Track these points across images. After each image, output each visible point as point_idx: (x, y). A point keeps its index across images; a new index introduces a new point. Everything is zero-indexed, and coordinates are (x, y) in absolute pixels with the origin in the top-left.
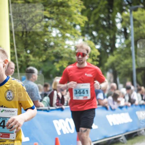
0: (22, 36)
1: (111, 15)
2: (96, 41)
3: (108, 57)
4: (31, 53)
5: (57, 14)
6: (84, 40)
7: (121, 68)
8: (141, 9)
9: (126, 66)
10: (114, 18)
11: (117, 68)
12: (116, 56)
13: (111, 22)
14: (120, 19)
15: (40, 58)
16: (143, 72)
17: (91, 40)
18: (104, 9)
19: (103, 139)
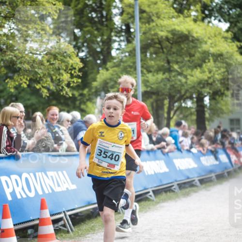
1: (104, 2)
2: (80, 44)
3: (98, 72)
13: (104, 13)
14: (118, 8)
16: (154, 97)
19: (86, 206)
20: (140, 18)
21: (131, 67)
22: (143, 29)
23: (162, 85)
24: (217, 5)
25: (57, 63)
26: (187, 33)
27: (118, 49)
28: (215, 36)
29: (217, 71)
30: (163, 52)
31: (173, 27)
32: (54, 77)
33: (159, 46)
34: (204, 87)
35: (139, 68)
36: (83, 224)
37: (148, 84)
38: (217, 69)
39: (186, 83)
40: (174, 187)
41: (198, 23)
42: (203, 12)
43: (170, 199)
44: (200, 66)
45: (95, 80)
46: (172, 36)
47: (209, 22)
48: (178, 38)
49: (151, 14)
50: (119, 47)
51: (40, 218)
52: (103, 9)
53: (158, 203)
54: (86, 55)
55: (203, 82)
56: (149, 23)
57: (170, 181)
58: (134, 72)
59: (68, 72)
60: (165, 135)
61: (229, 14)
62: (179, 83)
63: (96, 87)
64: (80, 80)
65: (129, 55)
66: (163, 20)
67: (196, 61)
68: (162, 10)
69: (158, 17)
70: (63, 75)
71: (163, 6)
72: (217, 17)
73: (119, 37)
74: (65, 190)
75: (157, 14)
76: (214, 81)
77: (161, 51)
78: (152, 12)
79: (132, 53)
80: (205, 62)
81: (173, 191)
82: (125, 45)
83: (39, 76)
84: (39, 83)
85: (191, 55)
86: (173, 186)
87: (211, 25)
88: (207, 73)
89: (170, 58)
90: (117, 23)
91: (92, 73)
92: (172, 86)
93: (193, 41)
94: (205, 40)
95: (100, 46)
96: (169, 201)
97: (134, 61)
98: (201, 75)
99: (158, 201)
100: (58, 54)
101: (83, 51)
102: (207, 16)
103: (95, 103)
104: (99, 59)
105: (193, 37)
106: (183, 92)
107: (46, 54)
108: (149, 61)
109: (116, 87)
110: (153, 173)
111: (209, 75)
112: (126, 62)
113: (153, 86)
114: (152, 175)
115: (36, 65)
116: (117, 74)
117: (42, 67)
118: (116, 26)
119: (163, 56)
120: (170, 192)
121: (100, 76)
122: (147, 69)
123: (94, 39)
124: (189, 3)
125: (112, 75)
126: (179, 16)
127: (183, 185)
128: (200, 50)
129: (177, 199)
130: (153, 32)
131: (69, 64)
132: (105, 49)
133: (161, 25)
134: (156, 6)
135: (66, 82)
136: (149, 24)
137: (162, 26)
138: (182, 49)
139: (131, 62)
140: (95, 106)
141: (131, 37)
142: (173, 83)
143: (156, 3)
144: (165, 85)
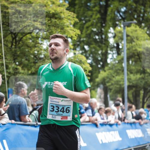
0: (11, 46)
1: (103, 29)
2: (88, 55)
3: (99, 72)
4: (19, 65)
5: (49, 26)
6: (75, 54)
7: (112, 84)
8: (135, 25)
9: (117, 82)
10: (107, 32)
11: (108, 84)
12: (107, 72)
13: (103, 36)
14: (112, 33)
15: (29, 70)
16: (134, 89)
17: (82, 54)
18: (97, 23)
20: (127, 40)
21: (120, 70)
22: (128, 47)
23: (139, 81)
27: (111, 59)
33: (138, 57)
35: (126, 71)
37: (131, 81)
49: (133, 38)
50: (112, 57)
52: (103, 34)
54: (91, 62)
57: (145, 143)
58: (122, 73)
60: (141, 113)
63: (98, 82)
64: (89, 78)
65: (119, 62)
66: (140, 41)
68: (140, 35)
69: (138, 39)
71: (141, 32)
73: (112, 51)
75: (137, 37)
77: (139, 60)
79: (121, 61)
82: (116, 56)
86: (146, 146)
91: (95, 73)
92: (146, 82)
95: (100, 57)
101: (90, 59)
103: (96, 91)
104: (100, 64)
109: (110, 82)
110: (134, 137)
112: (117, 66)
113: (134, 82)
114: (133, 139)
116: (111, 74)
118: (110, 44)
121: (101, 75)
122: (130, 71)
123: (97, 52)
125: (108, 75)
130: (134, 49)
132: (103, 59)
134: (136, 33)
136: (131, 43)
137: (140, 45)
139: (120, 67)
140: (96, 93)
141: (120, 51)
142: (146, 80)
143: (136, 31)
144: (141, 82)
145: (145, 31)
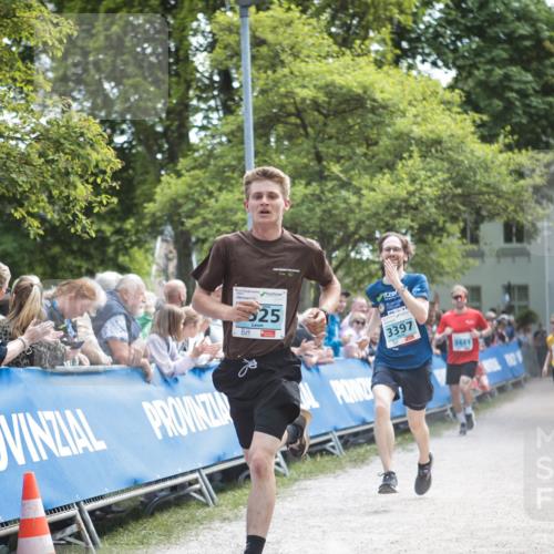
7: (205, 222)
8: (286, 4)
9: (224, 214)
11: (189, 223)
14: (203, 33)
19: (128, 490)
20: (254, 58)
22: (261, 82)
23: (303, 209)
24: (427, 28)
25: (62, 160)
26: (360, 91)
27: (203, 128)
28: (424, 99)
29: (429, 177)
30: (307, 135)
31: (329, 78)
32: (55, 193)
33: (298, 121)
34: (399, 215)
36: (121, 530)
38: (429, 174)
39: (359, 204)
40: (331, 444)
41: (385, 68)
42: (397, 45)
43: (323, 471)
44: (391, 167)
45: (150, 199)
46: (326, 99)
47: (410, 67)
48: (341, 103)
49: (278, 47)
50: (205, 122)
51: (21, 518)
53: (296, 480)
54: (129, 142)
55: (398, 203)
56: (273, 67)
57: (323, 431)
59: (87, 181)
61: (456, 50)
62: (343, 206)
63: (154, 215)
64: (115, 200)
65: (229, 141)
66: (307, 62)
67: (382, 156)
68: (304, 40)
70: (75, 187)
71: (306, 28)
72: (429, 55)
73: (206, 100)
74: (81, 452)
75: (292, 47)
76: (422, 202)
77: (302, 131)
78: (280, 44)
79: (235, 136)
80: (401, 158)
81: (329, 453)
82: (219, 119)
83: (20, 189)
84: (22, 205)
85: (371, 143)
86: (329, 441)
87: (414, 73)
88: (407, 182)
89: (322, 149)
90: (201, 69)
91: (144, 182)
92: (328, 212)
93: (373, 110)
94: (401, 107)
95: (161, 122)
96: (321, 476)
97: (240, 154)
98: (393, 187)
99: (295, 476)
100: (65, 139)
101: (123, 132)
102: (405, 54)
103: (151, 251)
104: (160, 151)
105: (374, 100)
106: (352, 226)
107: (37, 139)
108: (274, 156)
109: (199, 214)
111: (412, 189)
112: (222, 156)
115: (13, 165)
116: (201, 184)
117: (27, 169)
118: (198, 75)
119: (306, 144)
120: (322, 455)
121: (162, 190)
124: (364, 23)
125: (190, 187)
126: (344, 54)
127: (351, 440)
128: (389, 130)
129: (338, 472)
130: (282, 90)
131: (89, 161)
132: (173, 128)
133: (300, 72)
134: (289, 30)
135: (83, 204)
136: (274, 72)
137: (304, 77)
138: (350, 128)
139: (234, 158)
140: (150, 258)
141: (234, 100)
142: (330, 205)
143: (289, 24)
144: (311, 210)
145: (323, 23)
